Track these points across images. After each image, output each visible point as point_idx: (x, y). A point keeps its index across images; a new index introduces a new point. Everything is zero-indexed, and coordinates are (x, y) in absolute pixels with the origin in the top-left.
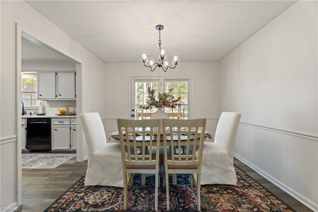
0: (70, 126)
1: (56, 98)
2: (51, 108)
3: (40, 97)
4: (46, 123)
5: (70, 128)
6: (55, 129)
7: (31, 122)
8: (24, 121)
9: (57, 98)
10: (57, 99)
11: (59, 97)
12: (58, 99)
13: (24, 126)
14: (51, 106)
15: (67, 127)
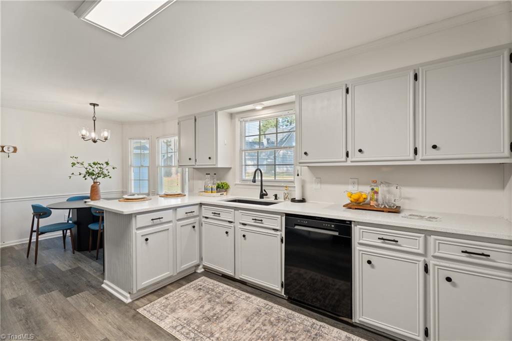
0: (425, 261)
1: (346, 161)
2: (319, 186)
3: (305, 159)
4: (337, 234)
5: (426, 269)
6: (367, 258)
7: (296, 225)
8: (279, 220)
9: (350, 159)
10: (349, 164)
11: (355, 157)
12: (352, 162)
13: (279, 233)
14: (320, 181)
15: (415, 262)
